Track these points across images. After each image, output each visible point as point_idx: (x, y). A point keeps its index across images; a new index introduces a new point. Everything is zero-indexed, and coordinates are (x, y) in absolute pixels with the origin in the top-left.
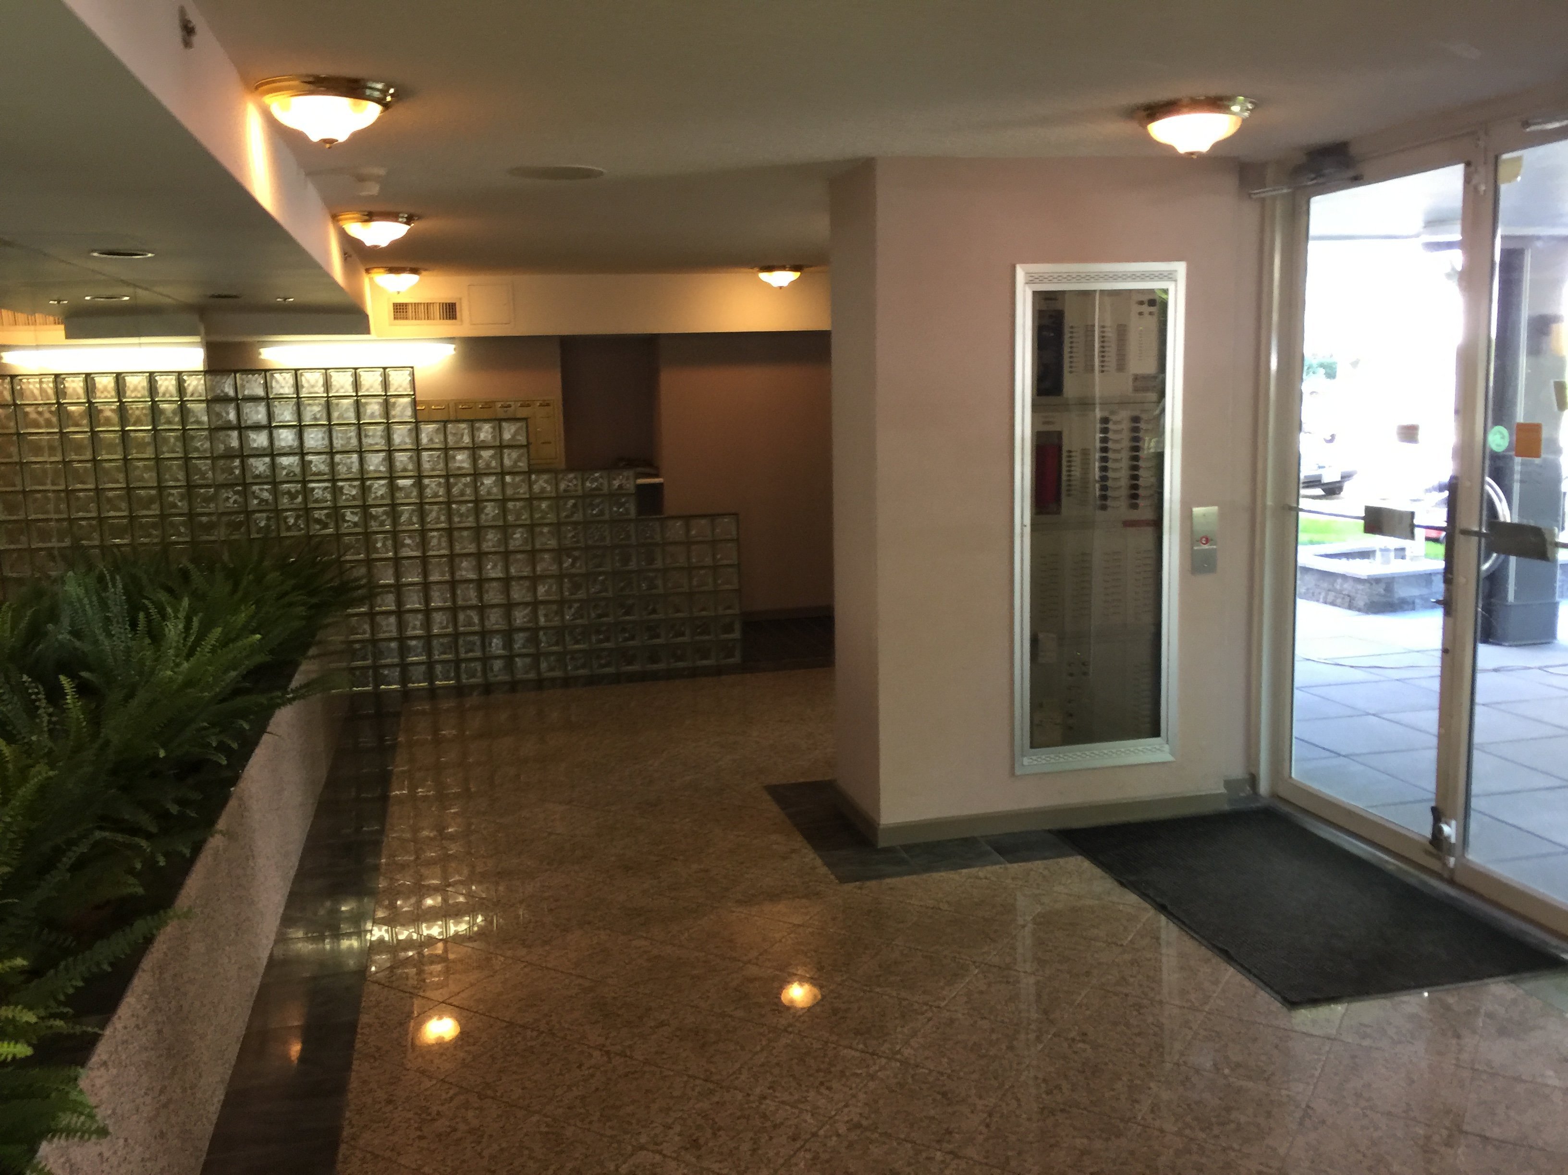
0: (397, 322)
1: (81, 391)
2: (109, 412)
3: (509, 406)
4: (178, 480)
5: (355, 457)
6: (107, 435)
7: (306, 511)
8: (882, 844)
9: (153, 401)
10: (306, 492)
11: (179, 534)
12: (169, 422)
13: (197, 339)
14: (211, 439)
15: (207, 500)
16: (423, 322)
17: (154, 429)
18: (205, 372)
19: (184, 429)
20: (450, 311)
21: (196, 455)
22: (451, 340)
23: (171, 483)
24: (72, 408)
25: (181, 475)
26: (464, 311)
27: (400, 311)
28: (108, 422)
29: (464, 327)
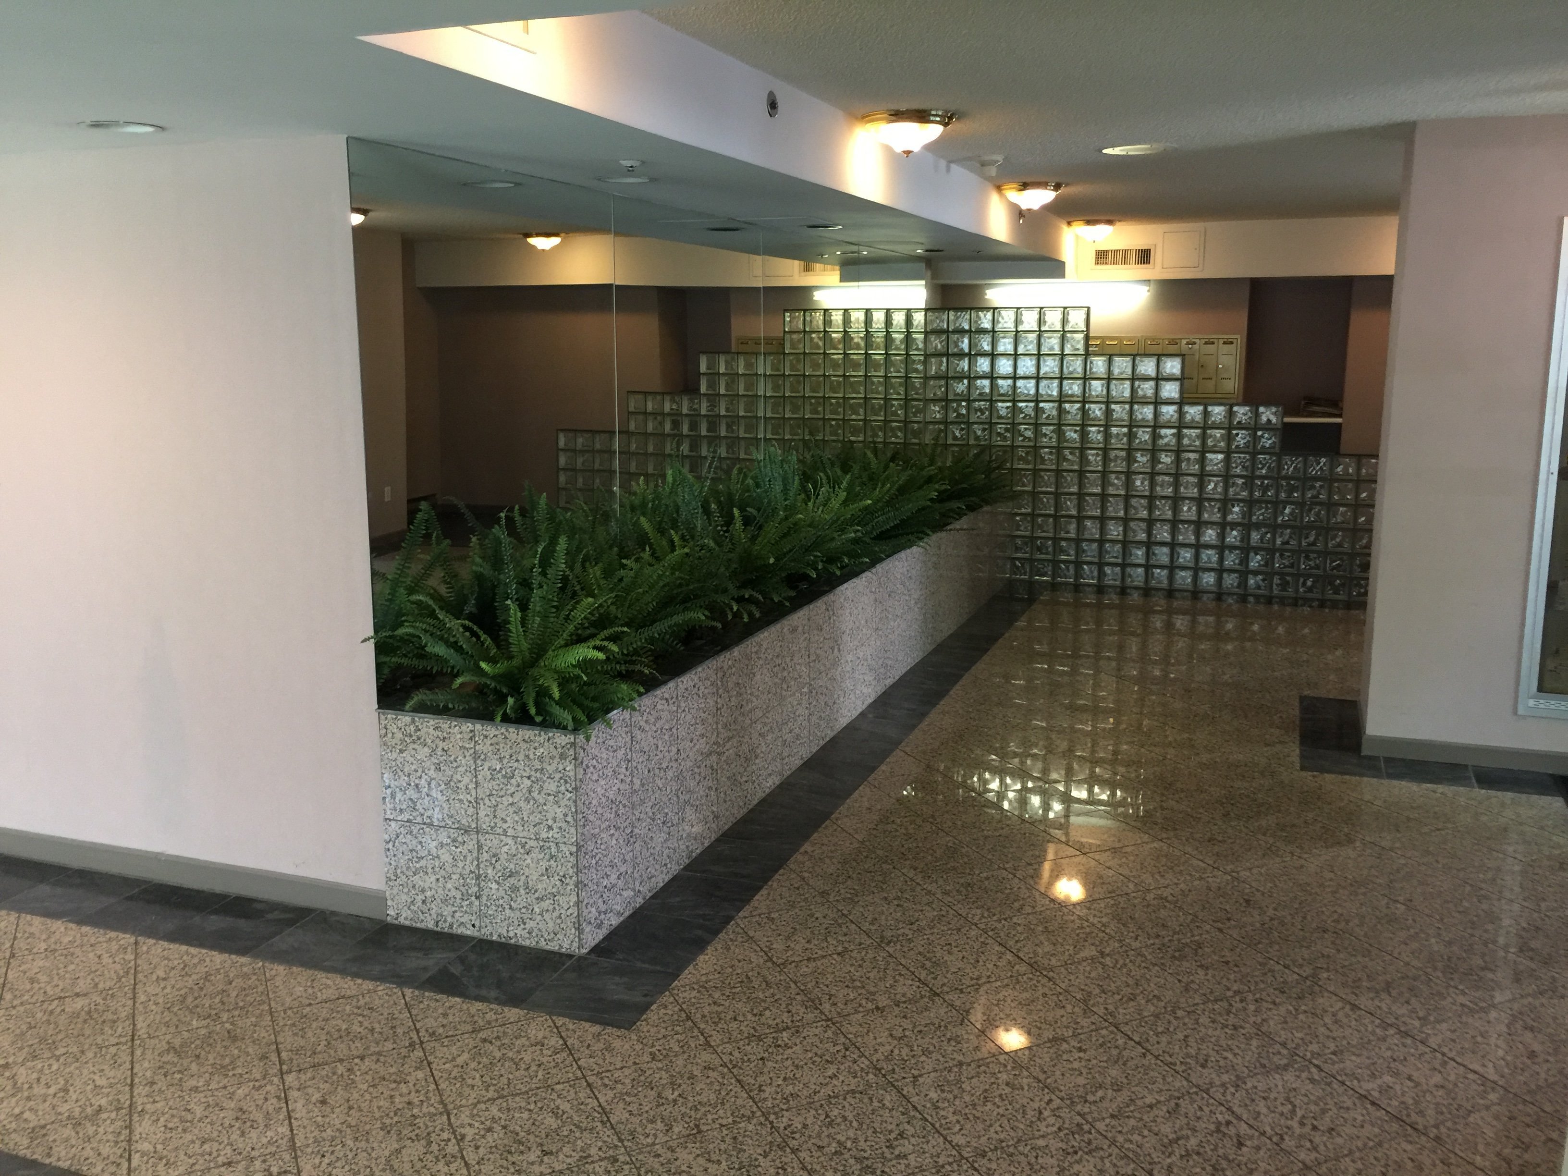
0: (1099, 267)
1: (840, 322)
2: (858, 338)
3: (1195, 343)
4: (899, 394)
5: (1033, 382)
6: (855, 357)
7: (990, 425)
8: (1366, 751)
9: (887, 332)
10: (992, 408)
11: (897, 437)
12: (897, 349)
13: (923, 282)
14: (925, 363)
15: (919, 411)
16: (1120, 266)
17: (886, 353)
18: (927, 310)
19: (907, 354)
20: (1144, 256)
21: (914, 375)
22: (1148, 282)
23: (895, 396)
24: (834, 335)
25: (902, 391)
26: (1157, 257)
27: (1102, 257)
28: (858, 347)
29: (1157, 270)
